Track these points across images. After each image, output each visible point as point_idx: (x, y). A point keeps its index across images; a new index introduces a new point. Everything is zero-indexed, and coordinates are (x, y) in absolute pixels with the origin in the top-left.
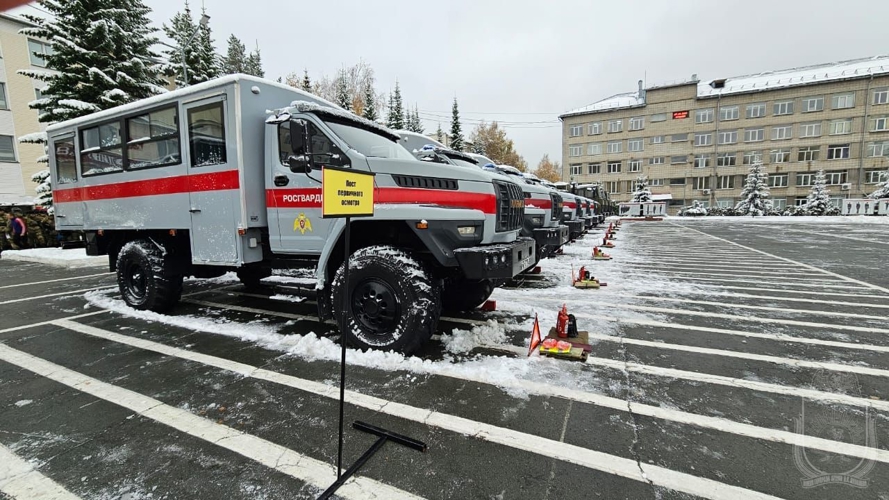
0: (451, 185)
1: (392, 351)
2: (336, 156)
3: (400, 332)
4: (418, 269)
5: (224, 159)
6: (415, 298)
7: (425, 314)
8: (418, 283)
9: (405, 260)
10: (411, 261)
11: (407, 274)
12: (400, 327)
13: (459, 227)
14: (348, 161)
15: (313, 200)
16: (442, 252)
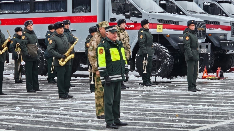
0: (177, 23)
1: (158, 76)
2: (136, 12)
3: (161, 70)
4: (166, 49)
5: (90, 11)
6: (166, 58)
7: (169, 63)
8: (167, 54)
9: (162, 47)
10: (164, 47)
11: (163, 51)
12: (161, 68)
13: (179, 36)
14: (141, 14)
15: (127, 27)
16: (174, 44)
